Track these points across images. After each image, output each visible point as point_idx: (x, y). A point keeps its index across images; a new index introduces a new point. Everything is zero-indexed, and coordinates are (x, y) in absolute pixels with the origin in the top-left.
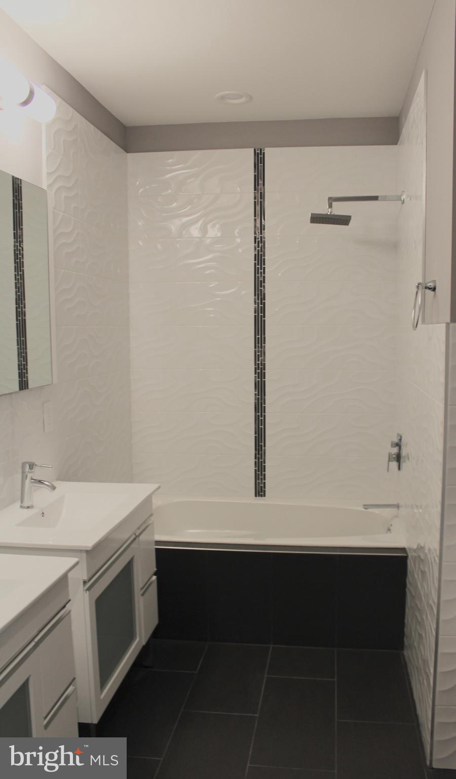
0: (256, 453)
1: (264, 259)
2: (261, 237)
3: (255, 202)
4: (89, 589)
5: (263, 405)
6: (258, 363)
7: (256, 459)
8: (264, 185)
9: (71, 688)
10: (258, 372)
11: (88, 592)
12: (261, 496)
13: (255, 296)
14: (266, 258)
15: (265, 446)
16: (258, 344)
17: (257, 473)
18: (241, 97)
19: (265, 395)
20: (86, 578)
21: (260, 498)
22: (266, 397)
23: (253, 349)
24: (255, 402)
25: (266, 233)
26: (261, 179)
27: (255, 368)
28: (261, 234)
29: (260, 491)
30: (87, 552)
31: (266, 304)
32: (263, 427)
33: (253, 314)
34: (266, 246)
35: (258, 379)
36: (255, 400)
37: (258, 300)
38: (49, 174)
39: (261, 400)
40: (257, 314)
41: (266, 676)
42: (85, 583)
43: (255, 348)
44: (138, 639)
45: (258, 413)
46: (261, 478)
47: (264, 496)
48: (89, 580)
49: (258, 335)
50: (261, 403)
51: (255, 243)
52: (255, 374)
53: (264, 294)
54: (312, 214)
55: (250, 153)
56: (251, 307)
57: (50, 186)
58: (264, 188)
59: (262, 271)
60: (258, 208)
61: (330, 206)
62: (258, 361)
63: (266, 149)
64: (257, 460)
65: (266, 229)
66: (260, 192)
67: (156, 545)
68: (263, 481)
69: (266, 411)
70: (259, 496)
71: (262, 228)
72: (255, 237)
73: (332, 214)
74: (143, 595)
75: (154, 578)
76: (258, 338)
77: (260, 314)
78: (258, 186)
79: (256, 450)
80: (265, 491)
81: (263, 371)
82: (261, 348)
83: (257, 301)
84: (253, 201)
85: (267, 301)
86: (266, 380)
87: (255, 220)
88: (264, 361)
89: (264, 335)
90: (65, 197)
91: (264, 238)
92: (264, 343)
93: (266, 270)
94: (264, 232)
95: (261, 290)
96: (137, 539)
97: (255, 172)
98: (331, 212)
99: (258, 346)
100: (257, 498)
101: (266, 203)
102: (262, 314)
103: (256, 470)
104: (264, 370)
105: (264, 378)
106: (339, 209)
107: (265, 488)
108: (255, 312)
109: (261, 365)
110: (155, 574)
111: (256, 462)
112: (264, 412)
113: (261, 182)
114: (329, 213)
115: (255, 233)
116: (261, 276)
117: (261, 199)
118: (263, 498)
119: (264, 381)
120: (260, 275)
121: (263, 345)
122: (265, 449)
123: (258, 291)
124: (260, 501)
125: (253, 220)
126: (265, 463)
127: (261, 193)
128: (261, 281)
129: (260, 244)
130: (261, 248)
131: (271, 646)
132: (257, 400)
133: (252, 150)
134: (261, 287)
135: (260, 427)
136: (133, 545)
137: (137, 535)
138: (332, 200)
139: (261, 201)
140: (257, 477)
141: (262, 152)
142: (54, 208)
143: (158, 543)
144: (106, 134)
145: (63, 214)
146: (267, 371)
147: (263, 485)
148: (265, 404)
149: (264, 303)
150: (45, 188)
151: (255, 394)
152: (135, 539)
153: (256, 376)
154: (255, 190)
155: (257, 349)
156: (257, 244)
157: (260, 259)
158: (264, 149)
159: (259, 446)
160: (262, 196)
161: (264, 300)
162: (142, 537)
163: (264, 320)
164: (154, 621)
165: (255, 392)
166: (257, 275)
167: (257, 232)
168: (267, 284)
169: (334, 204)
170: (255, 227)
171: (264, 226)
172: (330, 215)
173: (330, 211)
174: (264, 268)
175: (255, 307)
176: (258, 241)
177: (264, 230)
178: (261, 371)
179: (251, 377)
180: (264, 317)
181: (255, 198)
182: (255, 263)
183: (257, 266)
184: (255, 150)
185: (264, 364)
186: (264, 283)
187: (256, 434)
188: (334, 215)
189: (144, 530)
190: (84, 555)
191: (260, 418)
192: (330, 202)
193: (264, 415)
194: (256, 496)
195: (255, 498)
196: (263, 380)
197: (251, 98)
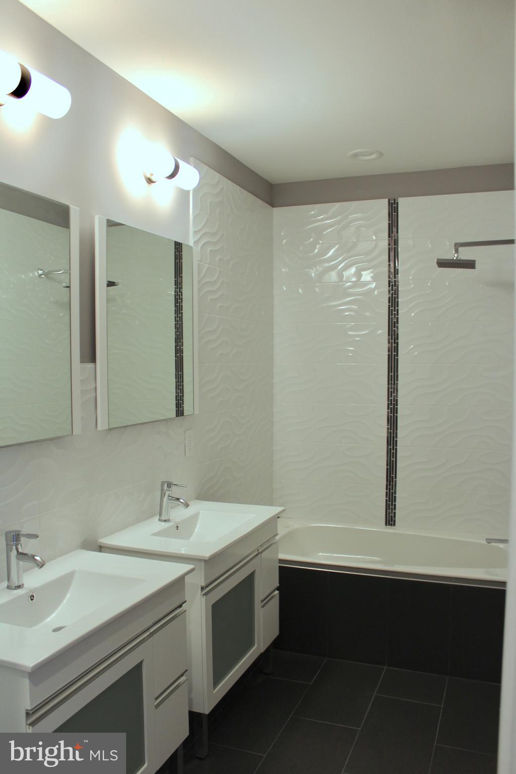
0: (387, 484)
1: (398, 301)
2: (395, 281)
3: (389, 248)
4: (206, 594)
5: (395, 439)
6: (391, 399)
7: (387, 489)
8: (397, 232)
9: (184, 678)
10: (391, 408)
11: (204, 596)
12: (392, 525)
13: (389, 336)
14: (400, 300)
15: (396, 478)
16: (391, 381)
17: (388, 503)
18: (372, 154)
19: (397, 430)
20: (203, 584)
21: (390, 527)
22: (398, 431)
23: (387, 386)
24: (388, 436)
25: (399, 277)
26: (395, 226)
27: (388, 404)
28: (395, 278)
29: (390, 520)
30: (205, 561)
31: (399, 344)
32: (394, 459)
33: (386, 353)
34: (400, 289)
35: (391, 414)
36: (388, 434)
37: (392, 339)
38: (196, 232)
39: (393, 434)
40: (390, 353)
41: (375, 694)
42: (202, 588)
43: (388, 385)
44: (256, 646)
45: (391, 446)
46: (392, 508)
47: (394, 525)
48: (206, 587)
49: (391, 373)
50: (393, 436)
51: (389, 286)
52: (388, 409)
53: (398, 334)
54: (437, 259)
55: (384, 203)
56: (385, 346)
57: (196, 242)
58: (398, 235)
59: (396, 312)
60: (392, 254)
61: (457, 251)
62: (391, 397)
63: (399, 199)
64: (388, 491)
65: (399, 274)
66: (393, 238)
67: (279, 564)
68: (394, 511)
69: (398, 445)
70: (389, 525)
71: (396, 272)
72: (389, 281)
73: (458, 258)
74: (263, 606)
75: (277, 592)
76: (392, 375)
77: (393, 353)
78: (392, 233)
79: (387, 481)
80: (395, 520)
81: (396, 407)
82: (394, 385)
83: (391, 341)
84: (387, 247)
85: (400, 341)
86: (399, 415)
87: (389, 265)
88: (397, 397)
89: (397, 372)
90: (210, 250)
91: (398, 282)
92: (397, 381)
93: (400, 312)
94: (398, 276)
95: (395, 330)
96: (260, 555)
97: (389, 221)
98: (457, 257)
99: (391, 383)
100: (388, 526)
101: (399, 250)
102: (395, 353)
103: (386, 500)
104: (397, 405)
105: (397, 413)
106: (465, 254)
107: (395, 517)
108: (389, 351)
109: (394, 401)
110: (278, 589)
111: (387, 492)
112: (396, 446)
113: (394, 230)
114: (455, 258)
115: (389, 277)
116: (395, 317)
117: (395, 245)
118: (393, 527)
119: (397, 416)
120: (393, 316)
121: (396, 382)
122: (396, 481)
123: (392, 331)
124: (390, 530)
125: (387, 266)
126: (395, 494)
127: (395, 240)
128: (395, 322)
129: (394, 288)
130: (395, 290)
131: (386, 667)
132: (389, 433)
133: (387, 200)
134: (395, 328)
135: (392, 459)
136: (254, 561)
137: (259, 551)
138: (457, 246)
139: (395, 247)
140: (387, 507)
141: (396, 201)
142: (200, 261)
143: (281, 561)
144: (252, 193)
145: (208, 265)
146: (399, 407)
147: (393, 515)
148: (396, 438)
149: (398, 342)
150: (192, 246)
151: (388, 428)
152: (257, 555)
153: (388, 412)
154: (389, 237)
155: (390, 386)
156: (391, 288)
157: (393, 302)
158: (398, 199)
159: (390, 478)
160: (396, 242)
161: (398, 340)
162: (264, 555)
163: (397, 359)
164: (275, 632)
165: (388, 426)
166: (391, 316)
167: (391, 276)
168: (400, 325)
169: (460, 249)
170: (389, 271)
171: (398, 269)
172: (456, 260)
173: (456, 255)
174: (398, 310)
175: (389, 346)
176: (392, 285)
177: (398, 274)
178: (394, 406)
179: (383, 412)
180: (397, 356)
181: (389, 245)
182: (389, 305)
183: (391, 308)
184: (389, 200)
185: (397, 400)
186: (398, 323)
187: (387, 466)
188: (460, 260)
189: (268, 548)
190: (203, 564)
191: (392, 451)
192: (456, 247)
193: (396, 449)
194: (386, 525)
195: (385, 526)
196: (395, 415)
197: (381, 154)
